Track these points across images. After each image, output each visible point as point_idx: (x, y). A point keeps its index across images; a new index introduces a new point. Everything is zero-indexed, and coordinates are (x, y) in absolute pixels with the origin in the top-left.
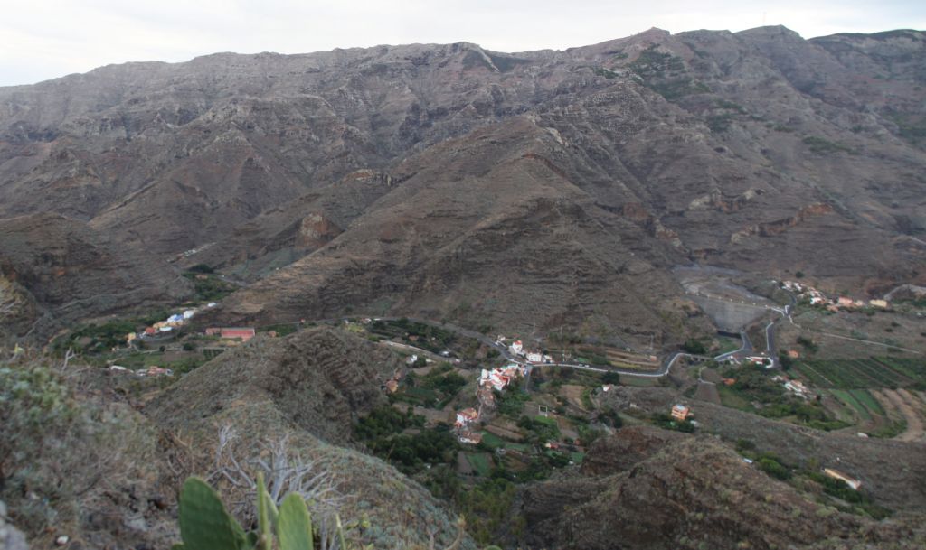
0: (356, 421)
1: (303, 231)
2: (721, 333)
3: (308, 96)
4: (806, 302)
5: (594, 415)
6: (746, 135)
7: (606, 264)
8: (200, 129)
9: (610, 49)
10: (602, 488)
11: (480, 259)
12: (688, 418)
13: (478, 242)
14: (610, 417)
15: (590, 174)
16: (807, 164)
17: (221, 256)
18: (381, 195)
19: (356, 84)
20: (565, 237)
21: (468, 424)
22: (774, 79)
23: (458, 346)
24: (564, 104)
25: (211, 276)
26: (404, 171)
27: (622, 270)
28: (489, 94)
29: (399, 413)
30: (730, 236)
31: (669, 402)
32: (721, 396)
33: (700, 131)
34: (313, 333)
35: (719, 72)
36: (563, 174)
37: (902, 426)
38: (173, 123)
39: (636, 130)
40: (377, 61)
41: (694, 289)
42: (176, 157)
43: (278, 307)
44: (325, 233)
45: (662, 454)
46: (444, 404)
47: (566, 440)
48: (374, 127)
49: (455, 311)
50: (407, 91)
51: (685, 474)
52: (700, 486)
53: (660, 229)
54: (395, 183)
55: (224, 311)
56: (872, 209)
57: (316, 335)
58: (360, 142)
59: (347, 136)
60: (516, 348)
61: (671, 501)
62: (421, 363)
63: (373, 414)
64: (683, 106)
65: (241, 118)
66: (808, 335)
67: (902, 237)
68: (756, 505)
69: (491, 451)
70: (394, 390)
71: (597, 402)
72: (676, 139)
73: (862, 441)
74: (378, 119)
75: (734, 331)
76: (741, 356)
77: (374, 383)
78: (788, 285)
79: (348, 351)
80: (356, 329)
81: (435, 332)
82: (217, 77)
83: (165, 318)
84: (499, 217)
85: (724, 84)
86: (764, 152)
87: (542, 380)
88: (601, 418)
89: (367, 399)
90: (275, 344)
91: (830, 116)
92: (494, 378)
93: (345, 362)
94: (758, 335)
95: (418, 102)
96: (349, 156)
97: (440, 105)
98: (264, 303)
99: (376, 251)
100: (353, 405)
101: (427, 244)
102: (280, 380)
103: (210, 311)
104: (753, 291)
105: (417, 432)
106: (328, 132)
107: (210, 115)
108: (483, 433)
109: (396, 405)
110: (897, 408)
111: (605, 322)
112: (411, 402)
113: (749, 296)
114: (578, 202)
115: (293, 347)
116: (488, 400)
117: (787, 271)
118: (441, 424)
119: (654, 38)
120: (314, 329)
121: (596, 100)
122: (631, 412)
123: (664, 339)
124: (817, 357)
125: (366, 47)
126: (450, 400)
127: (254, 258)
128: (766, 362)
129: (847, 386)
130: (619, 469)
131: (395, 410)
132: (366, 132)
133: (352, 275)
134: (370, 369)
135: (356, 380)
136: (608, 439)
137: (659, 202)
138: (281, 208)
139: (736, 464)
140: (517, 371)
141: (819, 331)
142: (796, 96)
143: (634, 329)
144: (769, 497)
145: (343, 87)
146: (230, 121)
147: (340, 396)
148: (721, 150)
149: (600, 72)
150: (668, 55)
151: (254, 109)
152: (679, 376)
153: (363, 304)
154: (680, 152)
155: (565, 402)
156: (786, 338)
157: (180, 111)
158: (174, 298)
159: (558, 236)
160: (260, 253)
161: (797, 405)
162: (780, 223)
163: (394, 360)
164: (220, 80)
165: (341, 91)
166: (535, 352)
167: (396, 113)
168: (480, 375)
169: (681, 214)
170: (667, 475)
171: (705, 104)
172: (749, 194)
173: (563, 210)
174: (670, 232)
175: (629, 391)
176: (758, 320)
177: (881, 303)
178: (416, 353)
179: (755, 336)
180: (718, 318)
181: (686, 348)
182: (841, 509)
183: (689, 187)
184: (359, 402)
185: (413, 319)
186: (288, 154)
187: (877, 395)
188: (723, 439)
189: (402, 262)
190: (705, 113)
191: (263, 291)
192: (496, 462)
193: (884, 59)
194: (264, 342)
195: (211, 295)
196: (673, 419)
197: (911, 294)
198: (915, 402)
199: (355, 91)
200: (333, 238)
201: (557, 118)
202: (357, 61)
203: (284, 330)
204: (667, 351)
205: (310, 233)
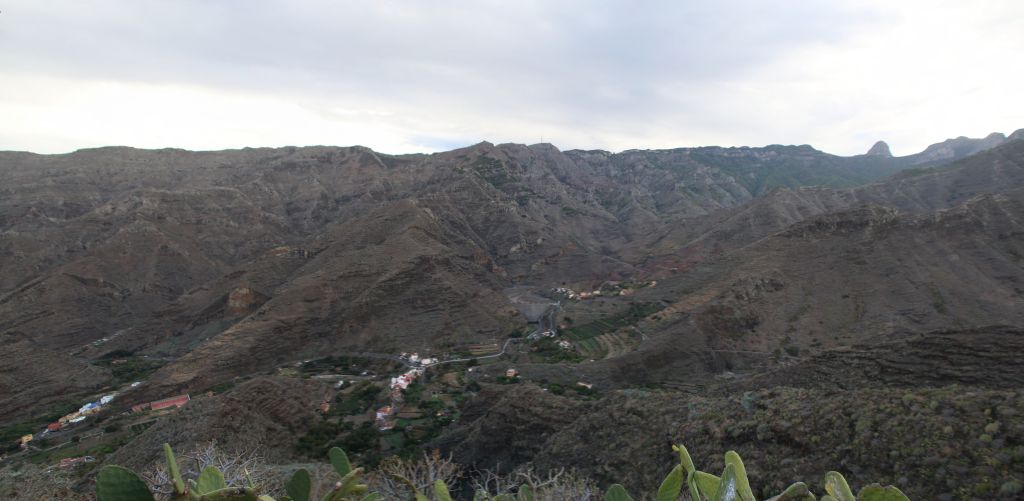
0: (296, 442)
1: (231, 303)
2: (530, 323)
3: (222, 188)
4: (567, 298)
5: (464, 387)
6: (536, 207)
7: (466, 294)
8: (97, 222)
9: (460, 154)
10: (471, 429)
11: (383, 303)
12: (516, 375)
13: (380, 291)
14: (474, 386)
15: (452, 236)
16: (565, 222)
17: (139, 339)
18: (300, 266)
19: (269, 178)
20: (440, 280)
21: (385, 417)
22: (548, 174)
23: (373, 366)
24: (433, 191)
25: (130, 358)
26: (317, 246)
27: (475, 295)
28: (381, 185)
29: (332, 425)
30: (530, 267)
31: (506, 368)
32: (531, 358)
33: (514, 205)
34: (249, 385)
35: (521, 170)
36: (436, 238)
37: (606, 352)
38: (58, 217)
39: (478, 207)
40: (286, 160)
41: (515, 300)
42: (68, 251)
43: (213, 371)
44: (253, 302)
45: (503, 399)
46: (366, 409)
47: (450, 408)
48: (289, 212)
49: (369, 343)
50: (316, 183)
51: (515, 407)
52: (523, 411)
53: (496, 267)
54: (311, 256)
55: (151, 387)
56: (592, 244)
57: (253, 386)
58: (278, 226)
59: (265, 221)
60: (414, 358)
61: (509, 424)
62: (347, 385)
63: (311, 432)
64: (503, 191)
65: (148, 210)
66: (569, 315)
67: (604, 257)
68: (549, 411)
69: (403, 430)
70: (327, 409)
71: (465, 380)
72: (501, 211)
73: (592, 363)
74: (292, 206)
75: (535, 320)
76: (539, 333)
77: (310, 409)
78: (559, 290)
79: (284, 391)
80: (289, 373)
81: (355, 360)
82: (112, 170)
83: (77, 409)
84: (396, 271)
85: (524, 177)
86: (545, 216)
87: (432, 375)
88: (469, 389)
89: (304, 423)
90: (213, 402)
91: (574, 195)
92: (401, 381)
93: (282, 400)
94: (547, 320)
95: (326, 192)
96: (267, 237)
97: (344, 193)
98: (197, 371)
99: (301, 310)
100: (291, 429)
101: (343, 298)
102: (223, 430)
103: (135, 390)
104: (544, 296)
105: (348, 434)
106: (246, 218)
107: (108, 208)
108: (397, 420)
109: (329, 420)
110: (605, 344)
111: (468, 329)
112: (341, 415)
113: (542, 299)
114: (446, 256)
115: (232, 400)
116: (398, 397)
117: (558, 282)
118: (365, 423)
119: (484, 147)
120: (249, 382)
121: (453, 189)
122: (485, 380)
123: (501, 332)
124: (573, 326)
125: (275, 147)
126: (370, 406)
127: (180, 334)
128: (551, 334)
129: (586, 338)
130: (480, 415)
131: (329, 424)
132: (282, 218)
133: (281, 332)
134: (305, 400)
135: (293, 411)
136: (474, 400)
137: (494, 251)
138: (205, 287)
139: (539, 393)
140: (416, 373)
141: (573, 312)
142: (559, 184)
143: (484, 330)
144: (554, 405)
145: (256, 181)
146: (135, 213)
147: (279, 427)
148: (524, 216)
149: (455, 170)
150: (493, 159)
151: (163, 200)
152: (509, 352)
153: (294, 353)
154: (503, 219)
155: (447, 385)
156: (559, 319)
157: (65, 204)
158: (87, 388)
159: (435, 280)
160: (187, 329)
161: (565, 354)
162: (554, 256)
163: (324, 388)
164: (116, 174)
165: (256, 184)
166: (426, 358)
167: (307, 201)
168: (390, 382)
169: (505, 257)
170: (506, 410)
171: (515, 189)
172: (539, 241)
173: (438, 262)
174: (500, 268)
175: (482, 368)
176: (546, 312)
177: (597, 292)
178: (341, 379)
179: (545, 322)
180: (528, 314)
181: (512, 336)
182: (584, 400)
183: (509, 240)
184: (299, 427)
185: (336, 355)
186: (207, 239)
187: (597, 339)
188: (533, 381)
189: (324, 315)
190: (516, 195)
191: (194, 361)
192: (406, 436)
193: (594, 164)
194: (200, 403)
195: (133, 376)
196: (509, 378)
197: (608, 285)
198: (611, 339)
199: (269, 184)
200: (262, 305)
201: (429, 201)
202: (268, 159)
203: (219, 389)
204: (503, 339)
205: (237, 304)
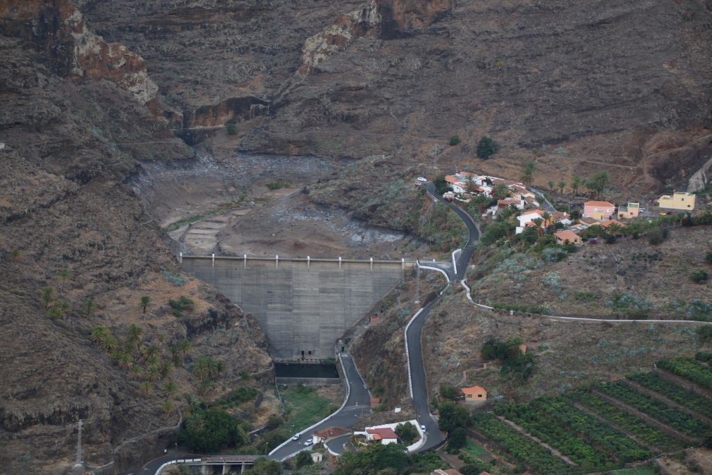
66: (511, 330)
75: (319, 356)
94: (384, 353)
117: (454, 142)
128: (407, 435)
141: (537, 312)
156: (455, 349)
176: (382, 307)
177: (683, 202)
179: (375, 360)
180: (275, 321)
181: (186, 442)
